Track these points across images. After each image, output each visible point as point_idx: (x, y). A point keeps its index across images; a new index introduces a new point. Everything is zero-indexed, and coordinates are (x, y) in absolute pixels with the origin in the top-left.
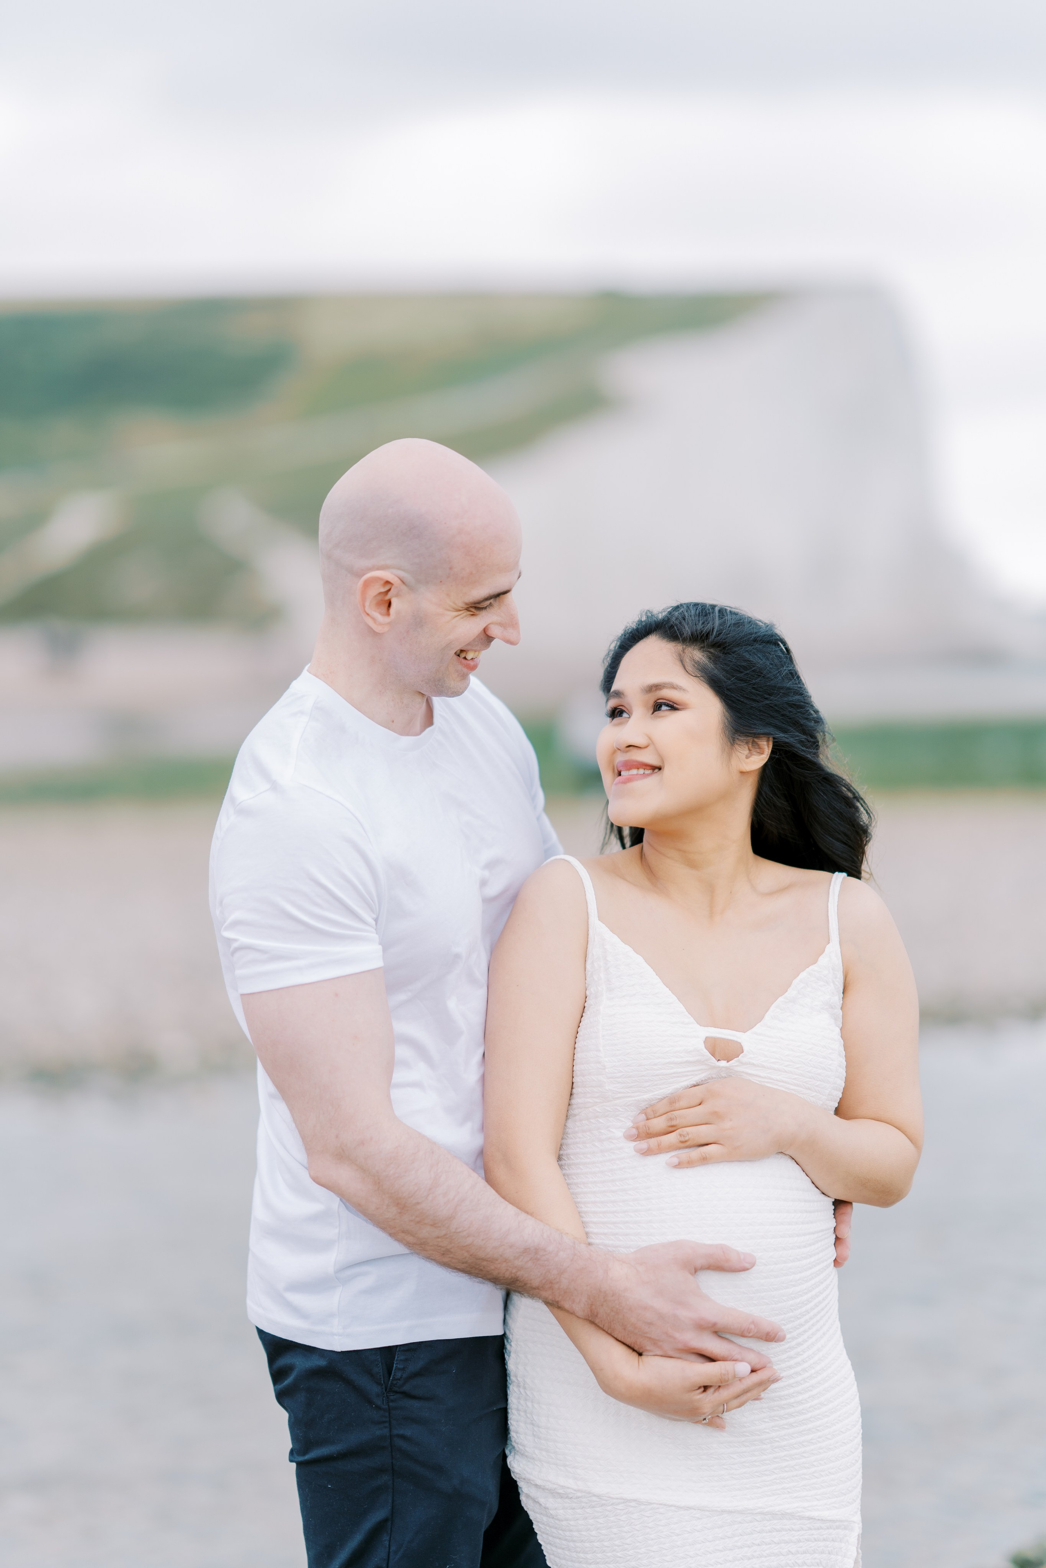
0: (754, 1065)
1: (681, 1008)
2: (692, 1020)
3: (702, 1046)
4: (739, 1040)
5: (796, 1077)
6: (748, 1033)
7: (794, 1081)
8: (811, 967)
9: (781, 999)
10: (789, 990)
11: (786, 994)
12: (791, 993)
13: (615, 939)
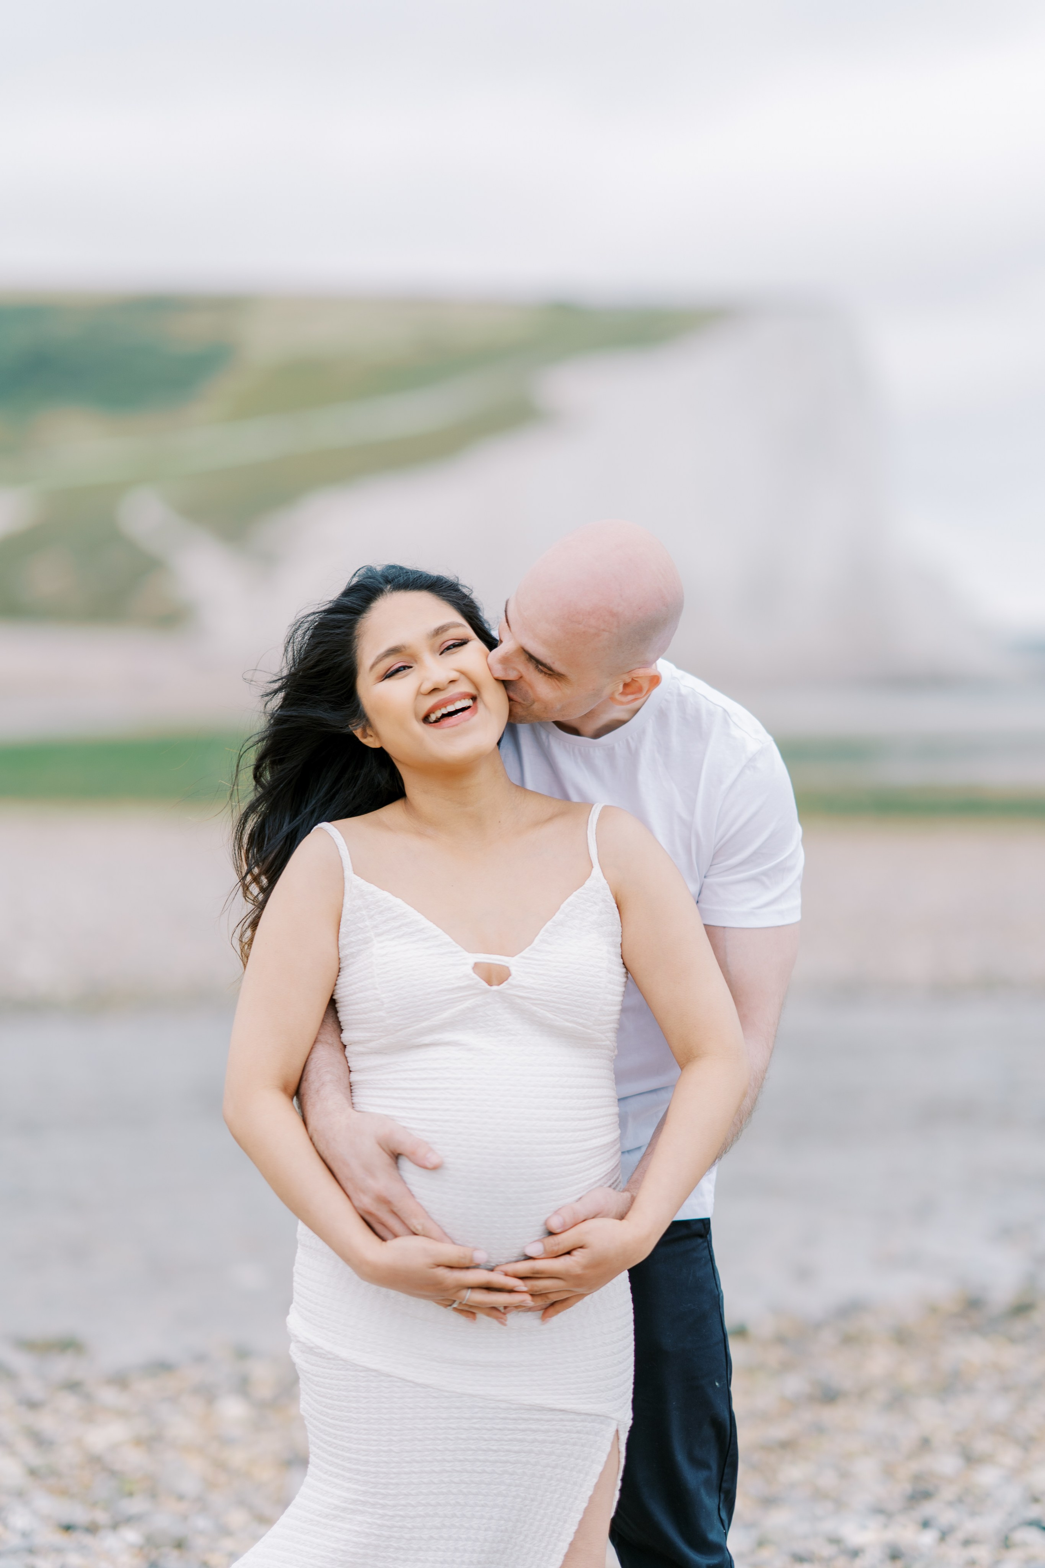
0: (524, 987)
1: (447, 938)
2: (459, 948)
3: (471, 972)
4: (507, 965)
5: (566, 996)
6: (516, 958)
7: (564, 1001)
8: (578, 891)
9: (549, 923)
10: (557, 914)
11: (554, 918)
12: (558, 916)
13: (373, 888)
